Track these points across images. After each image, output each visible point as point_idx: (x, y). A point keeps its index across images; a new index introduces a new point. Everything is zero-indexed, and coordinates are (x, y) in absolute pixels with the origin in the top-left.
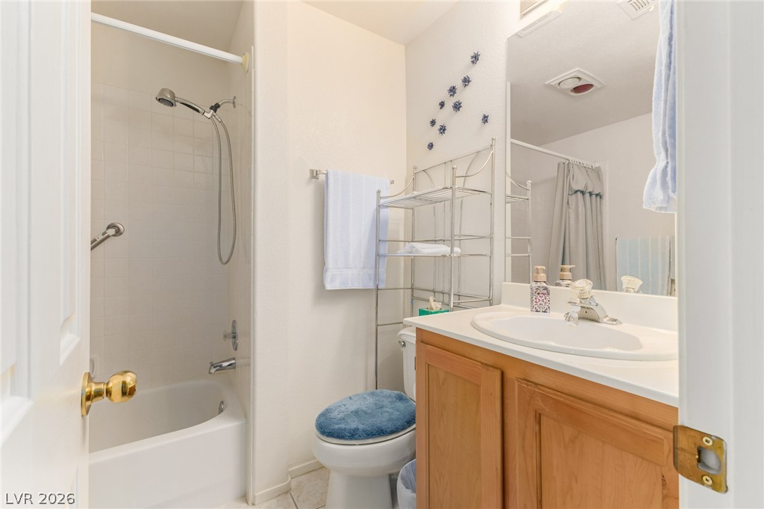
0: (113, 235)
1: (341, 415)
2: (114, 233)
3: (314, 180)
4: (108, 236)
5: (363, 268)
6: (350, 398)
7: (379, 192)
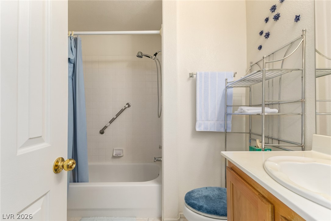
0: (128, 107)
1: (198, 196)
2: (128, 106)
3: (191, 78)
4: (126, 108)
5: (217, 121)
6: (206, 188)
7: (226, 80)
